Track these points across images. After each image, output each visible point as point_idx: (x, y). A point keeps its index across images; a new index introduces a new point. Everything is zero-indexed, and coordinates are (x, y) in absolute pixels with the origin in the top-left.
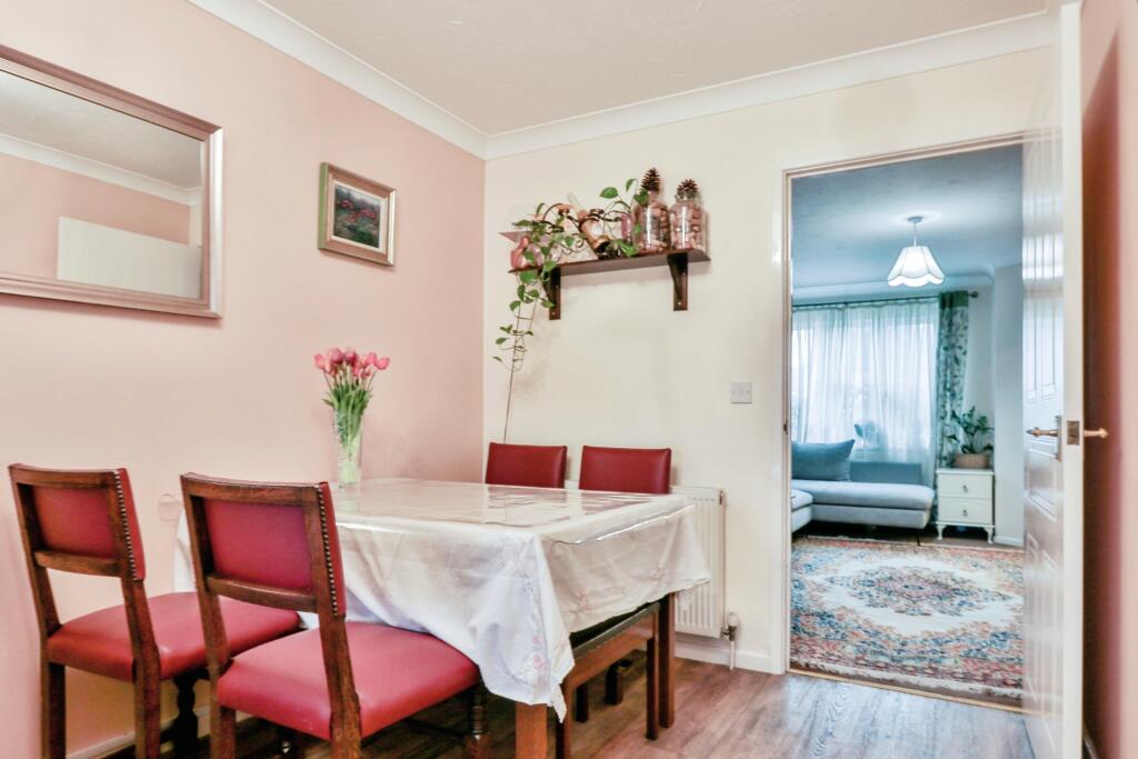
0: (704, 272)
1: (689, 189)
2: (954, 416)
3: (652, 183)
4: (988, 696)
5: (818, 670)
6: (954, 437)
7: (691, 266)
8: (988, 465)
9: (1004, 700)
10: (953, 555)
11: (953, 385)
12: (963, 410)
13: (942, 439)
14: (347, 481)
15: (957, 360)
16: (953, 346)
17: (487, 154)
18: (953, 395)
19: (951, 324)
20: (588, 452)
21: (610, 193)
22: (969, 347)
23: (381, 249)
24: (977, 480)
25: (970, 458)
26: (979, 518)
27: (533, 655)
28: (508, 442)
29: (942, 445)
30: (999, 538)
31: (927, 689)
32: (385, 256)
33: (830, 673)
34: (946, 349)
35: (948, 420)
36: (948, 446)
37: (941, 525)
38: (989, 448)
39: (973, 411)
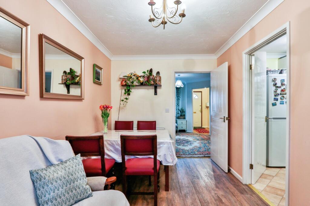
0: (160, 88)
1: (158, 73)
2: (179, 109)
3: (151, 71)
4: (205, 157)
5: (180, 157)
6: (179, 113)
7: (158, 87)
8: (184, 118)
9: (207, 157)
10: (182, 135)
11: (178, 104)
12: (180, 108)
13: (177, 114)
14: (106, 132)
15: (179, 99)
16: (178, 96)
17: (112, 59)
18: (178, 106)
19: (178, 92)
20: (139, 122)
21: (144, 72)
22: (181, 97)
23: (100, 81)
24: (184, 121)
25: (181, 117)
26: (184, 128)
27: (171, 158)
28: (119, 121)
29: (177, 115)
30: (188, 131)
31: (196, 157)
32: (101, 83)
33: (182, 157)
34: (177, 97)
35: (178, 110)
36: (178, 115)
37: (178, 130)
38: (184, 115)
39: (182, 108)
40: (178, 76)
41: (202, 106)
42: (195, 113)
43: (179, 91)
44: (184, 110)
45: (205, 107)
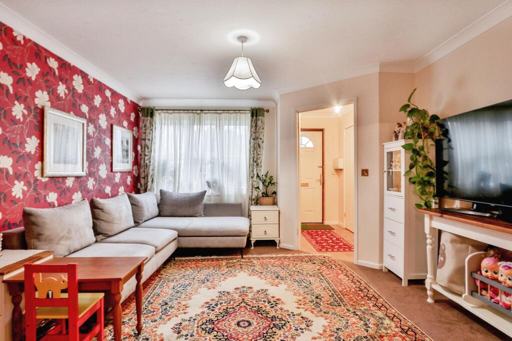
2: (258, 176)
6: (258, 188)
8: (275, 203)
11: (257, 159)
12: (262, 173)
13: (252, 189)
15: (259, 146)
16: (257, 138)
18: (257, 165)
19: (256, 126)
22: (265, 139)
24: (271, 213)
25: (265, 199)
26: (271, 235)
29: (252, 192)
30: (283, 245)
35: (255, 178)
36: (255, 193)
37: (253, 240)
38: (275, 193)
39: (267, 173)
40: (239, 44)
41: (323, 167)
42: (306, 185)
43: (259, 123)
44: (274, 178)
45: (334, 170)
